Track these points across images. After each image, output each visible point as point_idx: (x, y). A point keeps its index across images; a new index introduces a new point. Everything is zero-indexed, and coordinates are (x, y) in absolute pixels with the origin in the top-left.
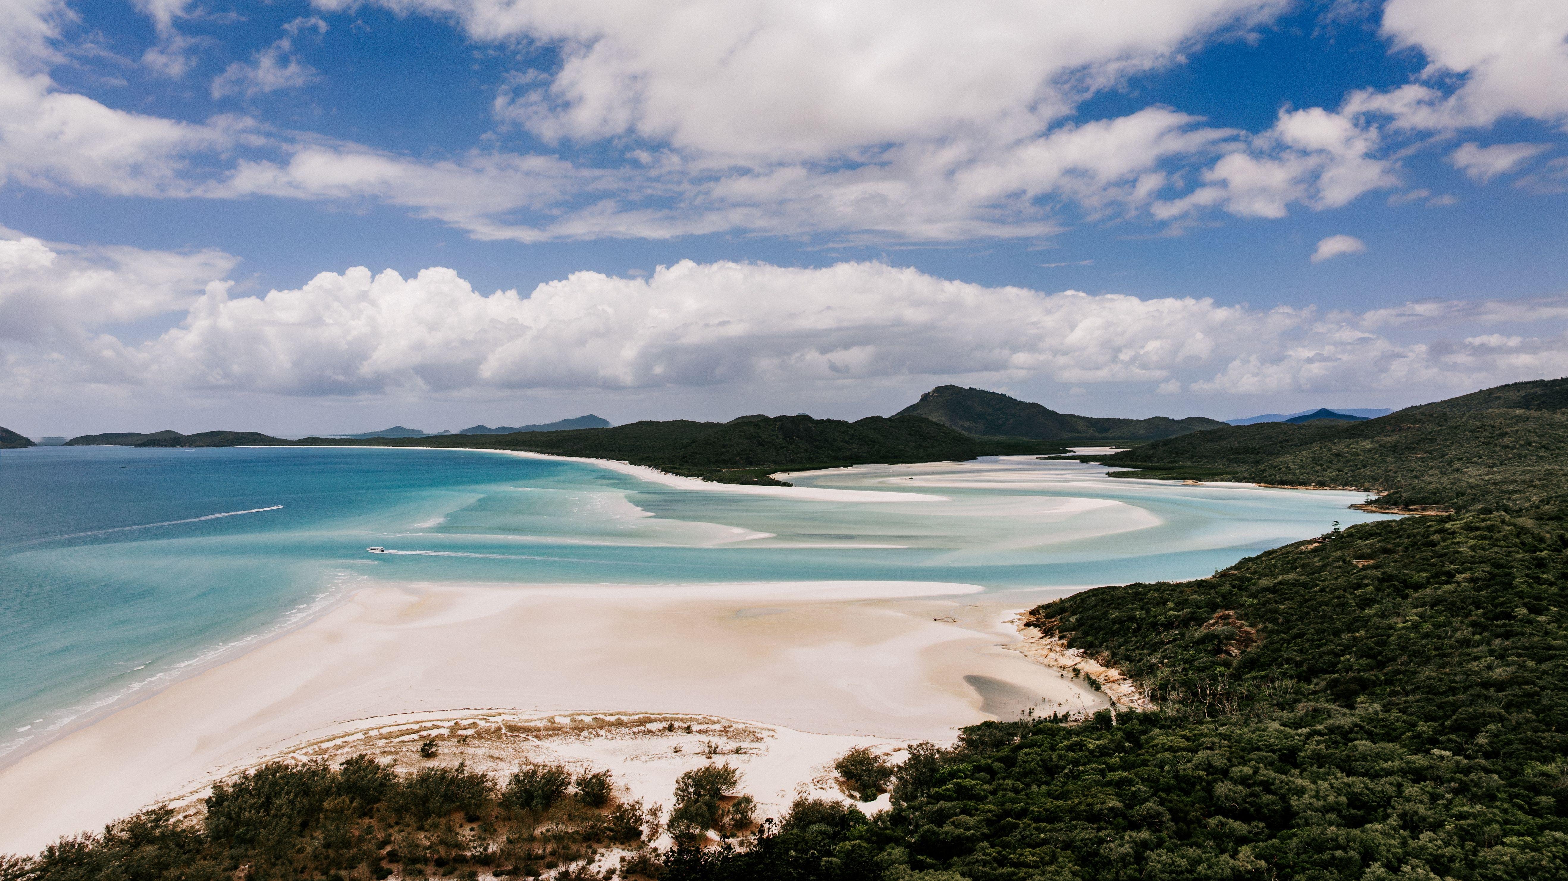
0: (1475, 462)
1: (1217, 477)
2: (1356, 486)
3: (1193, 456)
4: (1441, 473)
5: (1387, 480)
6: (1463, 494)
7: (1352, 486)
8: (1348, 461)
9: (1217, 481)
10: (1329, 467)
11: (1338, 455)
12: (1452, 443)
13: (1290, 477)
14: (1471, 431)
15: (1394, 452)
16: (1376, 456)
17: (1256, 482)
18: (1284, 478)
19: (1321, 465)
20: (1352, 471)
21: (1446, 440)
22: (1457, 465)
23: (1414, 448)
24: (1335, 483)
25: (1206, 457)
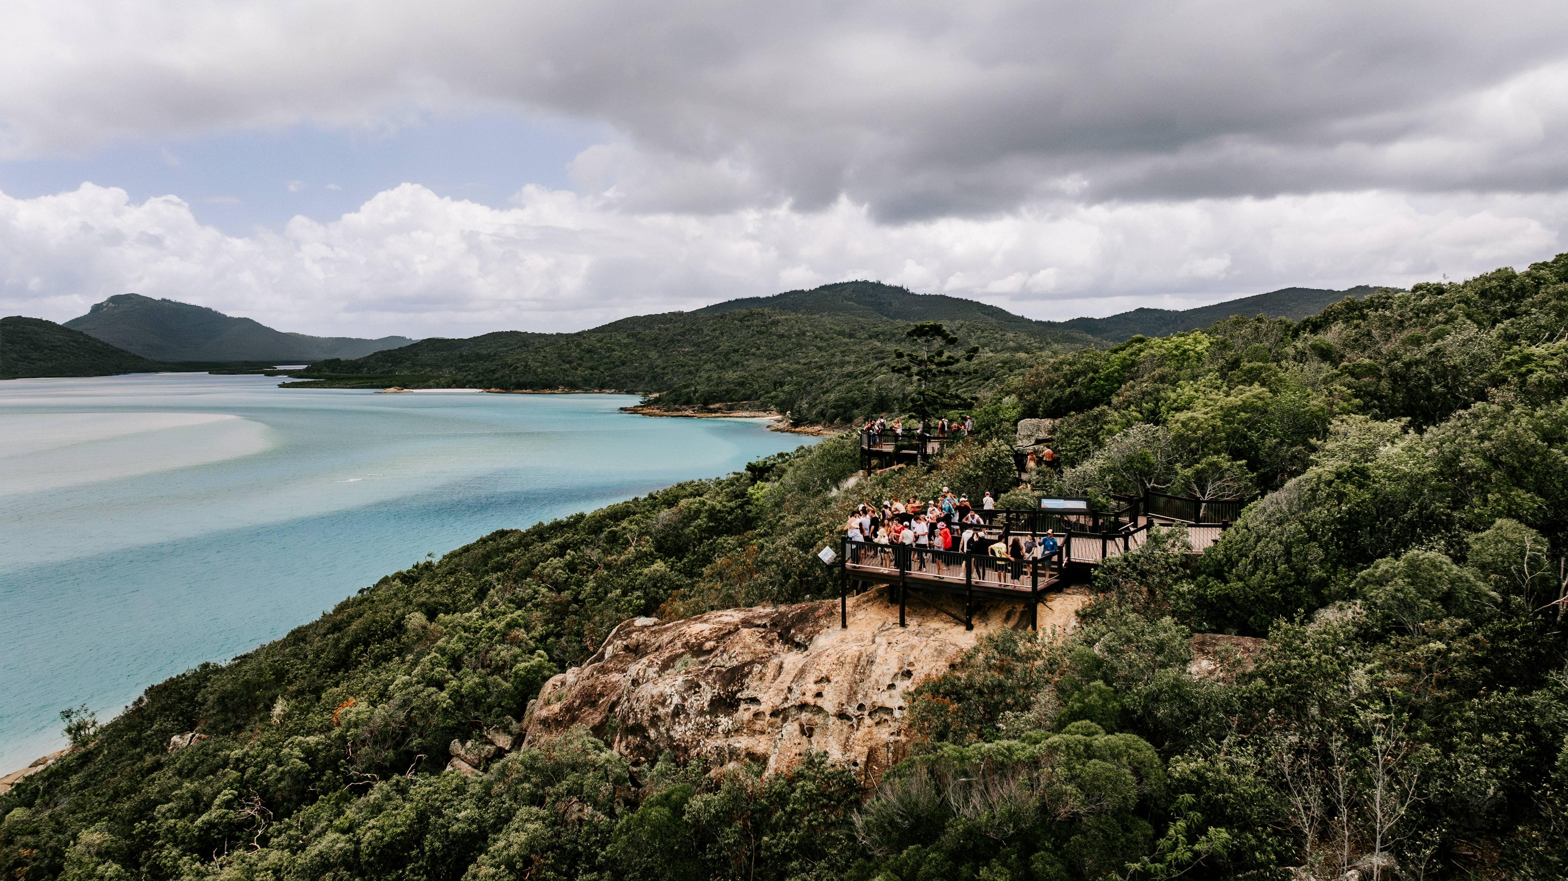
0: (754, 354)
1: (431, 383)
2: (616, 388)
3: (414, 365)
4: (718, 366)
5: (654, 378)
6: (782, 384)
7: (610, 388)
8: (602, 358)
9: (430, 387)
10: (580, 365)
11: (589, 351)
12: (722, 334)
13: (530, 378)
14: (741, 321)
15: (655, 345)
16: (635, 352)
17: (485, 387)
18: (522, 380)
19: (570, 362)
20: (610, 369)
21: (714, 330)
22: (735, 357)
23: (679, 341)
24: (589, 385)
25: (429, 365)
